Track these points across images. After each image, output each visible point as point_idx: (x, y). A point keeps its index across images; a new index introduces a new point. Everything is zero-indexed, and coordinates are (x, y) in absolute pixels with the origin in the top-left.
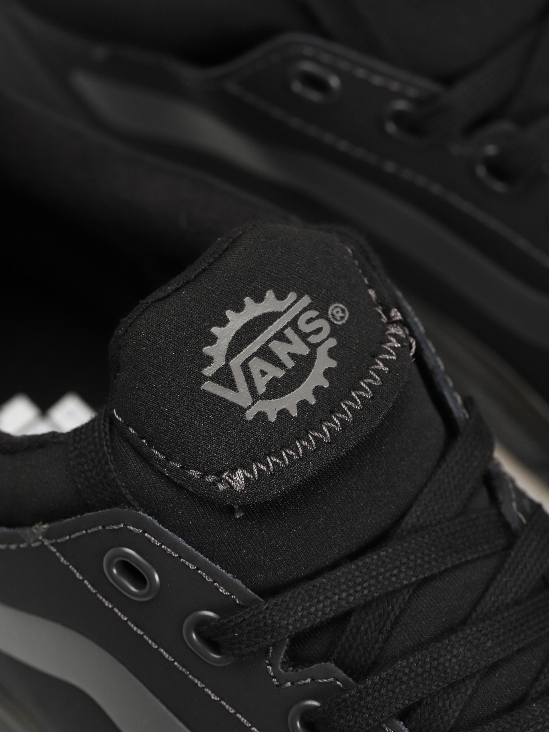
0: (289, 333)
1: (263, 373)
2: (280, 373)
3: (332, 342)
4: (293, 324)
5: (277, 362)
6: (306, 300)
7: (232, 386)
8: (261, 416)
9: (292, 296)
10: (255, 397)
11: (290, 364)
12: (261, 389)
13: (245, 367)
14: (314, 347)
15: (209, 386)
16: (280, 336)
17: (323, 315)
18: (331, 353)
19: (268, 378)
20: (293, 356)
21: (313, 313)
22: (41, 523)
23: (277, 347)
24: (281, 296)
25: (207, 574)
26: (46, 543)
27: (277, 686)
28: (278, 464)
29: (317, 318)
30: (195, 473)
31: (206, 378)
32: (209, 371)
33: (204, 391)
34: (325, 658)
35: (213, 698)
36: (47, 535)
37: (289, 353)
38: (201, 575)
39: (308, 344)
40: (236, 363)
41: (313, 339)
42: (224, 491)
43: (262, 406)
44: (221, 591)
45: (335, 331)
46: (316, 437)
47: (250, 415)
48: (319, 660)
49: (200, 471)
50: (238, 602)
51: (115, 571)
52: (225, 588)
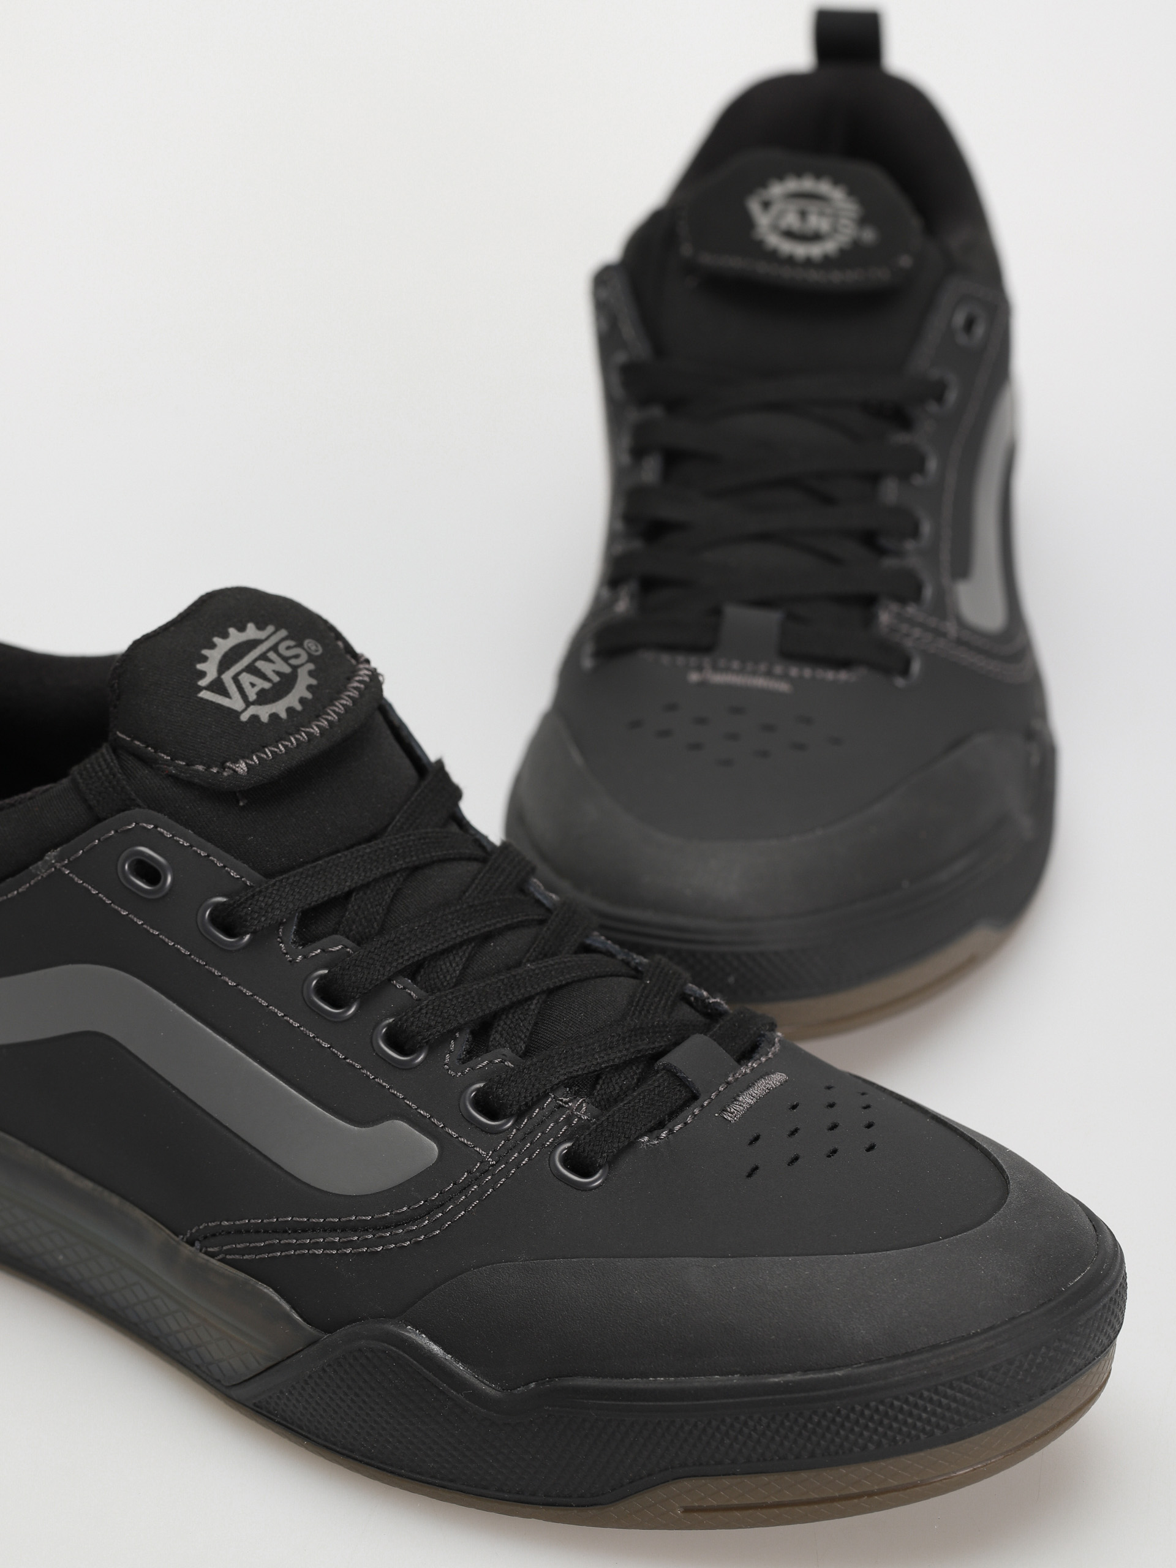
0: (272, 655)
1: (253, 685)
2: (267, 685)
3: (311, 666)
4: (274, 648)
5: (264, 677)
6: (283, 633)
7: (225, 693)
8: (255, 718)
9: (270, 629)
10: (248, 704)
11: (276, 679)
12: (252, 697)
13: (236, 679)
14: (295, 668)
15: (205, 695)
16: (263, 657)
17: (300, 645)
18: (311, 674)
19: (256, 689)
20: (278, 673)
21: (291, 643)
22: (52, 851)
23: (260, 664)
24: (260, 627)
25: (218, 860)
26: (58, 865)
27: (290, 961)
28: (276, 752)
29: (295, 646)
30: (200, 768)
31: (201, 689)
32: (203, 683)
33: (202, 699)
34: (335, 931)
35: (230, 984)
36: (60, 859)
37: (274, 671)
38: (213, 861)
39: (290, 665)
40: (227, 677)
41: (293, 662)
42: (229, 776)
43: (253, 710)
44: (232, 874)
45: (311, 659)
46: (308, 732)
47: (244, 717)
48: (330, 934)
49: (204, 765)
50: (248, 884)
51: (126, 867)
52: (235, 871)
